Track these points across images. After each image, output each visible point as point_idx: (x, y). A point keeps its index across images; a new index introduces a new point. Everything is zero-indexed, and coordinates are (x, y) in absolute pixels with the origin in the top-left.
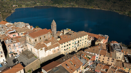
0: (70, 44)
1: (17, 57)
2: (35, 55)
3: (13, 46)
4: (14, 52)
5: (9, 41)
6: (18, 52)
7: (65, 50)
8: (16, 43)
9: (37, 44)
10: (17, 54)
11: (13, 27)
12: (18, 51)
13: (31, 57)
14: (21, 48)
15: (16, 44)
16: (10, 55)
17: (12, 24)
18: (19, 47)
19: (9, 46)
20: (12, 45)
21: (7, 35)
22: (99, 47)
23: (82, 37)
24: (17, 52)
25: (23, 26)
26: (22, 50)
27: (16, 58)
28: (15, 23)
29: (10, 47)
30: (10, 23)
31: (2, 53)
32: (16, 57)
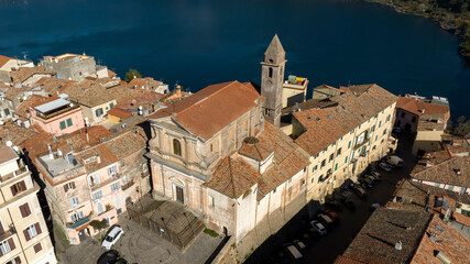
0: (339, 152)
1: (114, 242)
2: (207, 221)
3: (86, 188)
4: (93, 218)
5: (56, 156)
6: (113, 213)
7: (321, 179)
8: (99, 167)
9: (218, 167)
10: (105, 222)
11: (43, 79)
12: (108, 208)
13: (191, 238)
14: (124, 188)
15: (101, 174)
16: (73, 236)
17: (31, 65)
18: (115, 188)
19: (66, 188)
20: (82, 180)
21: (27, 124)
22: (462, 155)
23: (380, 114)
24: (107, 216)
25: (86, 74)
26: (128, 200)
27: (107, 245)
28: (49, 59)
29: (71, 191)
30: (19, 62)
31: (39, 231)
32: (110, 239)
